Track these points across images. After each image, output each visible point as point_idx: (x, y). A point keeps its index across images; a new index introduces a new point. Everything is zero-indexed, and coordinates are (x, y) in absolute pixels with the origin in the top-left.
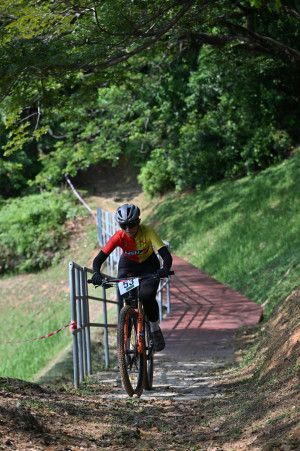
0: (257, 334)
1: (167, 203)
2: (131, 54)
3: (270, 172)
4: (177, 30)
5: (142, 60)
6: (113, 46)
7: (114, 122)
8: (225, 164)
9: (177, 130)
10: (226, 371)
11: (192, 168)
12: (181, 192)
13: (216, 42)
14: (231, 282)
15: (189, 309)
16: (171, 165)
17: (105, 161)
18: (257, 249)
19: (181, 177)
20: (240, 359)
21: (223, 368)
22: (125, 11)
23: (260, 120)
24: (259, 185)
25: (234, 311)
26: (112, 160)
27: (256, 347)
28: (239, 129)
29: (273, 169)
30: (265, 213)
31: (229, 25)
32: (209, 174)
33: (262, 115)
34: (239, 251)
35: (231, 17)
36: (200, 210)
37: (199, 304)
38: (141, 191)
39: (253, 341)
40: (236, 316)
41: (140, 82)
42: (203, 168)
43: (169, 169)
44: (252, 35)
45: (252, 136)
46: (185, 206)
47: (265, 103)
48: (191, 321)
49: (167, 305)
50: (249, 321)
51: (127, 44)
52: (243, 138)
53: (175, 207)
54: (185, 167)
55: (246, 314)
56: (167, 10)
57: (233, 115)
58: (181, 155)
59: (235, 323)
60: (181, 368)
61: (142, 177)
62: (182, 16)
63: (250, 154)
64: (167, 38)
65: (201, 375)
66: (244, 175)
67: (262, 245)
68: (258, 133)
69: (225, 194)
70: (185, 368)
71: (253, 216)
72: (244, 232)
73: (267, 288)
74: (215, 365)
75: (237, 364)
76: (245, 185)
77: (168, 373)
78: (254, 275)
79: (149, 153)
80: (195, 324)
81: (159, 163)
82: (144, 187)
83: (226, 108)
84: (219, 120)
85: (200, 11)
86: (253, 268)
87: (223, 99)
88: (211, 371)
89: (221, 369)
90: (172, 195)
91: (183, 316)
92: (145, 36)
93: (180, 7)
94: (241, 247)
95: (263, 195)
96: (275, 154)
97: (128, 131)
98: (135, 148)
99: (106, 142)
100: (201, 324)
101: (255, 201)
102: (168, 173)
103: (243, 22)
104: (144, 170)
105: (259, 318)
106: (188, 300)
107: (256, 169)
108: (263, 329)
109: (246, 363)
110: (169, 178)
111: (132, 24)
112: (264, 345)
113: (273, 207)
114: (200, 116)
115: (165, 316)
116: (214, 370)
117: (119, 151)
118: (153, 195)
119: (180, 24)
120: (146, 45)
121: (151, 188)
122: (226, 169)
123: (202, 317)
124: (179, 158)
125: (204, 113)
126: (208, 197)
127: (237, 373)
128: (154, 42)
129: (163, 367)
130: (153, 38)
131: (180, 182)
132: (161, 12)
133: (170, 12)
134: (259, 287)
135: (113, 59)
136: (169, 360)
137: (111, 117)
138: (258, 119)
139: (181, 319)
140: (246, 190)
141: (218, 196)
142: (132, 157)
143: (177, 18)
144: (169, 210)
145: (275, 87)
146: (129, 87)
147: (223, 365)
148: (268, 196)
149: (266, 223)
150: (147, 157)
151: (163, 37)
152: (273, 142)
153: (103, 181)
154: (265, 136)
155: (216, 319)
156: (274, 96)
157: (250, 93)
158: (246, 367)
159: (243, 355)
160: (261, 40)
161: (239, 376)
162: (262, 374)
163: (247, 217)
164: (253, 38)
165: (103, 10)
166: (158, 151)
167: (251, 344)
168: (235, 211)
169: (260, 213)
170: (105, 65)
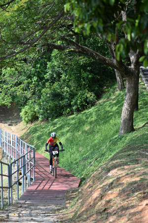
0: (77, 193)
1: (34, 127)
2: (18, 53)
3: (85, 113)
4: (41, 42)
5: (23, 56)
6: (9, 49)
7: (9, 86)
8: (63, 108)
9: (40, 91)
10: (61, 211)
11: (47, 110)
12: (42, 121)
13: (59, 48)
14: (65, 167)
15: (44, 180)
16: (37, 108)
17: (4, 105)
18: (78, 150)
19: (41, 114)
20: (68, 205)
21: (60, 209)
22: (15, 32)
23: (81, 87)
24: (80, 119)
25: (66, 181)
26: (8, 105)
27: (76, 199)
28: (70, 91)
29: (86, 111)
30: (83, 133)
31: (66, 40)
32: (55, 113)
33: (82, 85)
34: (69, 151)
35: (67, 36)
36: (50, 130)
37: (49, 177)
38: (22, 121)
39: (75, 196)
40: (67, 184)
41: (22, 67)
42: (52, 110)
43: (35, 110)
44: (78, 45)
45: (77, 94)
46: (43, 128)
47: (83, 78)
48: (45, 186)
49: (33, 178)
50: (73, 186)
51: (15, 48)
52: (72, 95)
53: (38, 129)
54: (43, 109)
55: (72, 183)
56: (36, 32)
57: (68, 84)
58: (42, 103)
59: (67, 187)
60: (39, 209)
61: (22, 114)
62: (43, 35)
63: (76, 104)
64: (35, 46)
65: (49, 213)
66: (73, 114)
67: (80, 149)
68: (80, 94)
69: (63, 123)
70: (41, 209)
71: (76, 134)
72: (72, 142)
73: (83, 170)
74: (56, 208)
75: (67, 208)
76: (73, 119)
77: (32, 212)
78: (77, 163)
79: (26, 102)
80: (47, 187)
81: (31, 107)
82: (23, 119)
83: (64, 81)
84: (60, 86)
85: (52, 33)
86: (76, 160)
87: (63, 76)
88: (54, 211)
89: (59, 210)
90: (37, 123)
91: (41, 183)
92: (25, 44)
93: (42, 31)
94: (70, 150)
95: (82, 124)
96: (88, 104)
97: (16, 91)
98: (19, 99)
99: (4, 96)
100: (50, 188)
101: (78, 126)
102: (35, 112)
103: (73, 39)
104: (23, 110)
105: (78, 184)
106: (43, 175)
107: (78, 111)
108: (80, 190)
109: (71, 207)
110: (35, 114)
111: (18, 38)
112: (80, 198)
113: (86, 130)
114: (51, 84)
115: (32, 183)
116: (55, 210)
117: (11, 100)
118: (27, 122)
119: (42, 39)
120: (25, 49)
121: (26, 119)
122: (63, 111)
123: (50, 184)
124: (41, 105)
125: (54, 83)
126: (55, 124)
127: (66, 212)
128: (29, 47)
129: (30, 208)
130: (29, 45)
131: (41, 116)
132: (33, 33)
133: (37, 33)
134: (79, 169)
135: (9, 55)
136: (33, 205)
137: (7, 84)
138: (80, 86)
139: (40, 185)
140: (73, 121)
141: (59, 124)
142: (17, 104)
143: (41, 36)
144: (35, 130)
145: (88, 71)
146: (16, 69)
147: (60, 208)
148: (84, 125)
149: (83, 138)
150: (25, 104)
151: (34, 45)
152: (87, 98)
153: (3, 115)
154: (83, 95)
155: (57, 185)
156: (88, 75)
157: (76, 74)
158: (71, 209)
159: (70, 203)
160: (82, 48)
161: (68, 213)
162: (79, 213)
163: (73, 135)
164: (78, 47)
165: (4, 31)
166: (30, 101)
167: (74, 198)
168: (68, 132)
169: (80, 133)
170: (5, 58)
